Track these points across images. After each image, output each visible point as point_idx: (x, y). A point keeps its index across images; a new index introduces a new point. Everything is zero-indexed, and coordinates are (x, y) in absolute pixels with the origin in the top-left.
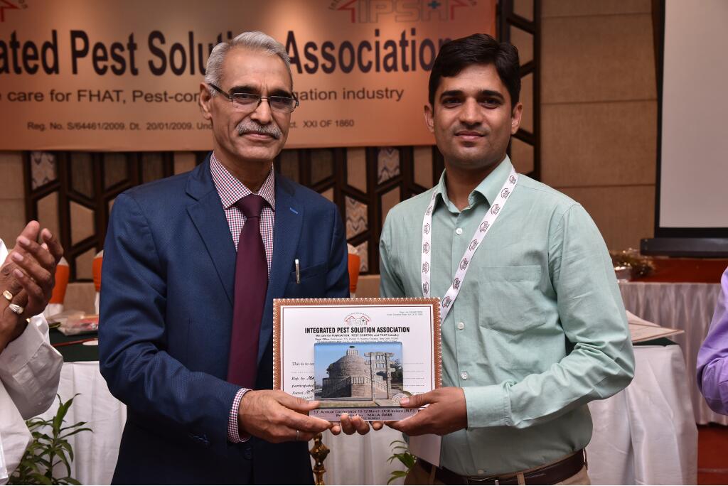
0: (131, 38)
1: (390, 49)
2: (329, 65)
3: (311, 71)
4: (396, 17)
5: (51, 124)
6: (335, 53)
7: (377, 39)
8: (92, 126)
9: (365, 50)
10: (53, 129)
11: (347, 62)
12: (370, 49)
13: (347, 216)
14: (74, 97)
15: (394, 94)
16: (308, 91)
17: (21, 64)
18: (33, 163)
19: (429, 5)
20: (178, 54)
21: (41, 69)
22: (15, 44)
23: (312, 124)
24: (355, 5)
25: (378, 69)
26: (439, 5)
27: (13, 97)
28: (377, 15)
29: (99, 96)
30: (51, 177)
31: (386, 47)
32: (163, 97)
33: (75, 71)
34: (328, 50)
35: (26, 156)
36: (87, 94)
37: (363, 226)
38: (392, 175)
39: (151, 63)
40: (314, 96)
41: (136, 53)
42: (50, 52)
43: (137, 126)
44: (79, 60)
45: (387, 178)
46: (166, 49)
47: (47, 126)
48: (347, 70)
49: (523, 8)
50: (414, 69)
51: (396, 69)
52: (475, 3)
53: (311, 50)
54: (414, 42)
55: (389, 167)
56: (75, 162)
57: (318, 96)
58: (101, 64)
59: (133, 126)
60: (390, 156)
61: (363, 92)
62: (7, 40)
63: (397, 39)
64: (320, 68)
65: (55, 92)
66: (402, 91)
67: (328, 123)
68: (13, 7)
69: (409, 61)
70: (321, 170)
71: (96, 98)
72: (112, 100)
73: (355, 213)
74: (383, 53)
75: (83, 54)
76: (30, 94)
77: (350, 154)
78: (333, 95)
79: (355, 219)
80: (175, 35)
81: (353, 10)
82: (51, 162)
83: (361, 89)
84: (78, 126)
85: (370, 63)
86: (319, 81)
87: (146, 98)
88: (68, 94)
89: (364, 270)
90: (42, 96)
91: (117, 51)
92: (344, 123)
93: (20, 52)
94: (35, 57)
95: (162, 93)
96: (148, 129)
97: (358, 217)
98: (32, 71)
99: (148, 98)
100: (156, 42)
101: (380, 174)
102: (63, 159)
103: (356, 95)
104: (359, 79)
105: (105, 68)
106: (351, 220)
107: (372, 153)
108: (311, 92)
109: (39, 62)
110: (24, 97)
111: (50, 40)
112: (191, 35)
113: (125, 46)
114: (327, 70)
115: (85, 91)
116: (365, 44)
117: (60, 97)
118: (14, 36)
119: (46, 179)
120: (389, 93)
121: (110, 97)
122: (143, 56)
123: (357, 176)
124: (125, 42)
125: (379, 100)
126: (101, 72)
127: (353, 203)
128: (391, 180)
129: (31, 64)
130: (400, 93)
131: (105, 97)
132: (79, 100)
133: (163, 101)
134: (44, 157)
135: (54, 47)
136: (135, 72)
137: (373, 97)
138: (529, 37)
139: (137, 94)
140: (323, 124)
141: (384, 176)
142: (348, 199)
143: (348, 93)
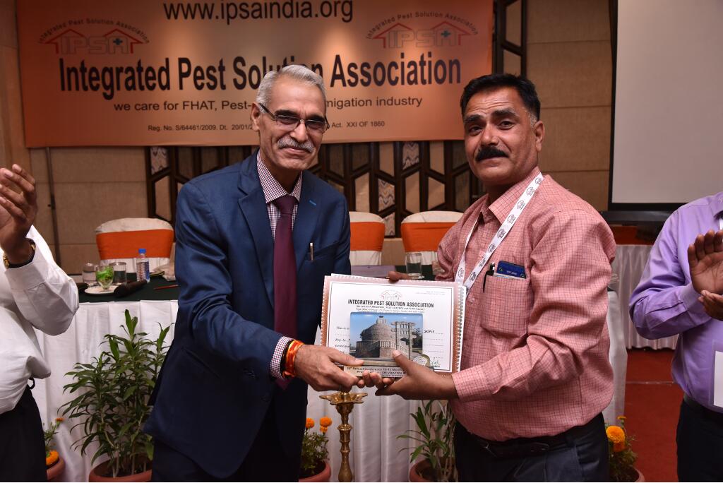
0: (221, 62)
1: (412, 68)
2: (366, 80)
3: (353, 85)
4: (417, 43)
5: (165, 127)
6: (371, 71)
7: (402, 60)
8: (192, 128)
9: (393, 68)
10: (166, 131)
11: (379, 78)
12: (397, 68)
13: (380, 193)
14: (180, 106)
15: (415, 101)
16: (350, 100)
17: (144, 83)
18: (152, 155)
19: (442, 34)
20: (254, 74)
21: (158, 87)
22: (140, 69)
23: (353, 124)
24: (386, 35)
25: (403, 83)
26: (449, 34)
27: (138, 107)
28: (402, 42)
29: (198, 105)
30: (164, 164)
31: (409, 66)
32: (244, 105)
33: (181, 88)
34: (365, 69)
35: (147, 150)
36: (190, 104)
37: (391, 201)
38: (413, 163)
39: (235, 81)
40: (354, 104)
41: (224, 73)
42: (164, 74)
43: (224, 127)
44: (184, 79)
45: (410, 165)
46: (246, 70)
47: (162, 128)
48: (380, 83)
49: (513, 36)
50: (430, 82)
51: (417, 83)
52: (477, 33)
53: (352, 69)
54: (430, 62)
55: (410, 156)
56: (181, 154)
57: (358, 103)
58: (199, 82)
59: (222, 127)
60: (412, 148)
61: (392, 100)
62: (135, 66)
63: (417, 60)
64: (359, 82)
65: (167, 103)
66: (421, 100)
67: (365, 124)
68: (139, 42)
69: (426, 77)
70: (359, 160)
71: (196, 107)
72: (207, 108)
73: (385, 191)
74: (407, 71)
75: (187, 74)
76: (150, 105)
77: (381, 147)
78: (369, 102)
79: (385, 196)
80: (253, 59)
81: (384, 39)
82: (164, 155)
83: (390, 98)
84: (183, 127)
85: (397, 78)
86: (359, 92)
87: (231, 106)
88: (176, 105)
89: (392, 234)
90: (158, 106)
91: (211, 72)
92: (377, 124)
93: (143, 74)
94: (154, 78)
95: (243, 102)
96: (233, 129)
97: (388, 194)
98: (152, 88)
99: (233, 106)
100: (239, 65)
101: (404, 162)
102: (173, 151)
103: (386, 103)
104: (388, 91)
105: (203, 84)
106: (383, 197)
107: (398, 146)
108: (353, 101)
109: (156, 82)
110: (146, 107)
111: (165, 66)
112: (264, 59)
113: (217, 68)
114: (365, 84)
115: (188, 102)
116: (394, 64)
117: (171, 107)
118: (139, 63)
119: (161, 166)
120: (411, 101)
121: (206, 106)
122: (230, 75)
123: (387, 165)
124: (217, 66)
125: (403, 106)
126: (199, 88)
127: (384, 184)
128: (413, 166)
129: (151, 83)
130: (419, 100)
131: (202, 106)
132: (184, 108)
133: (244, 108)
134: (160, 150)
135: (167, 70)
136: (223, 87)
137: (399, 104)
138: (518, 58)
139: (225, 103)
140: (361, 124)
141: (408, 163)
142: (380, 180)
143: (381, 101)
